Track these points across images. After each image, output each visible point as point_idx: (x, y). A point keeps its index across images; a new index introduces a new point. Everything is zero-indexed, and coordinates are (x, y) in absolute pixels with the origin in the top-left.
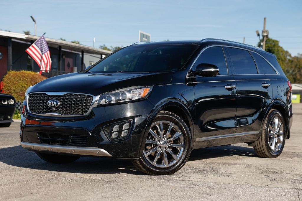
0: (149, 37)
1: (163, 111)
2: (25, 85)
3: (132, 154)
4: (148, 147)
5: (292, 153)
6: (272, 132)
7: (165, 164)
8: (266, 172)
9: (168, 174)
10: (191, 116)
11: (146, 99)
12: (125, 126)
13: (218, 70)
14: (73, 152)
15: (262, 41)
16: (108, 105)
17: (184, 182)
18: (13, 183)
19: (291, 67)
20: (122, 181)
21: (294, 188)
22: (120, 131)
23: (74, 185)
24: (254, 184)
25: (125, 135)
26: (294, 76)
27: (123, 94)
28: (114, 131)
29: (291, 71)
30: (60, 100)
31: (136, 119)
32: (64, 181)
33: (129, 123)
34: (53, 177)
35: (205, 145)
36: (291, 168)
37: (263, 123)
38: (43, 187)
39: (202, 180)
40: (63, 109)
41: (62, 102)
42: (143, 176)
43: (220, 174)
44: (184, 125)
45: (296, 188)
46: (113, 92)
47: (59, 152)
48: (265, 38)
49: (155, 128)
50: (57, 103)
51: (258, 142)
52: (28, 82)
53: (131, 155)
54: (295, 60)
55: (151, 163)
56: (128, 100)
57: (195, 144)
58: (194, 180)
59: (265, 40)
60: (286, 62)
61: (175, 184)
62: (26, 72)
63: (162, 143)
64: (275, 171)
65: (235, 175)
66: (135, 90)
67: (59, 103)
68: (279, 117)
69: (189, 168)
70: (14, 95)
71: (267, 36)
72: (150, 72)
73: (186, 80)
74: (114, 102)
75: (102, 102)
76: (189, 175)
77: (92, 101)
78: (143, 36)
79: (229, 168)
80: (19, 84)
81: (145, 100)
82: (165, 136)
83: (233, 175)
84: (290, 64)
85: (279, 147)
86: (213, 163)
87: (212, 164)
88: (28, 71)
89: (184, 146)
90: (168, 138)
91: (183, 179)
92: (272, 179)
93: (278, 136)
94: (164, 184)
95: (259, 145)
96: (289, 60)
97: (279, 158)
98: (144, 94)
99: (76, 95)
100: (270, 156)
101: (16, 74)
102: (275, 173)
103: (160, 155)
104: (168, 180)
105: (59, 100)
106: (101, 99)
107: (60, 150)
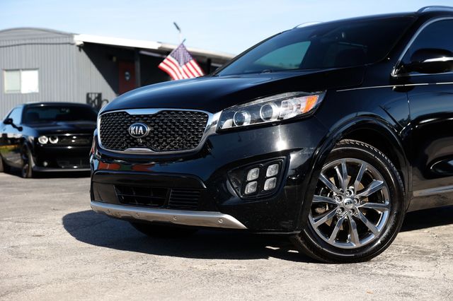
1: (347, 140)
3: (285, 224)
4: (318, 210)
7: (354, 243)
9: (359, 262)
10: (403, 150)
11: (311, 117)
12: (271, 171)
14: (175, 221)
16: (238, 130)
17: (392, 281)
20: (267, 277)
22: (261, 179)
25: (270, 187)
27: (267, 108)
28: (249, 179)
30: (151, 123)
31: (293, 156)
33: (278, 163)
35: (431, 203)
39: (429, 274)
41: (153, 126)
42: (311, 264)
44: (388, 166)
46: (246, 105)
47: (151, 220)
49: (330, 172)
50: (144, 128)
53: (284, 226)
55: (326, 240)
56: (276, 120)
57: (412, 202)
58: (412, 274)
61: (372, 285)
63: (346, 200)
66: (289, 100)
67: (148, 129)
69: (401, 246)
73: (393, 81)
74: (249, 124)
75: (227, 124)
76: (402, 264)
77: (206, 123)
81: (309, 118)
82: (353, 187)
86: (448, 236)
87: (447, 238)
89: (391, 207)
90: (358, 192)
91: (390, 273)
94: (350, 284)
98: (307, 107)
99: (177, 112)
103: (343, 224)
104: (360, 275)
105: (148, 124)
106: (223, 118)
107: (153, 217)
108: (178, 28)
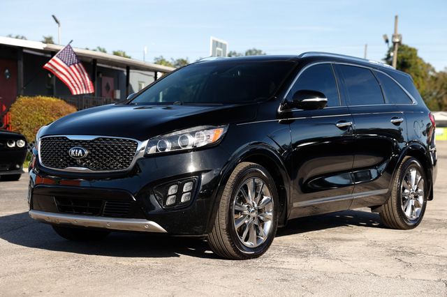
0: (225, 45)
2: (43, 118)
3: (197, 229)
5: (437, 222)
6: (406, 191)
8: (398, 253)
10: (285, 168)
11: (218, 145)
12: (187, 187)
13: (326, 99)
14: (108, 226)
15: (392, 49)
16: (161, 155)
17: (274, 272)
18: (15, 273)
19: (436, 88)
20: (179, 270)
21: (440, 280)
22: (179, 194)
23: (107, 277)
24: (379, 274)
25: (186, 200)
26: (440, 101)
27: (184, 137)
28: (170, 193)
29: (434, 94)
30: (89, 147)
31: (204, 176)
32: (91, 269)
33: (192, 181)
34: (75, 264)
35: (307, 212)
36: (434, 246)
37: (394, 177)
38: (60, 280)
39: (301, 267)
40: (92, 162)
41: (91, 150)
43: (328, 257)
45: (443, 279)
46: (167, 135)
47: (87, 226)
48: (397, 46)
50: (83, 151)
51: (386, 205)
52: (46, 114)
53: (195, 230)
54: (441, 77)
56: (191, 148)
57: (292, 211)
58: (288, 267)
59: (396, 49)
60: (428, 80)
61: (259, 274)
62: (43, 98)
64: (411, 251)
65: (351, 259)
66: (201, 132)
67: (86, 152)
68: (417, 169)
70: (26, 133)
71: (399, 43)
72: (225, 103)
73: (279, 116)
74: (170, 151)
75: (152, 150)
76: (281, 260)
77: (136, 149)
78: (216, 44)
79: (343, 248)
80: (33, 117)
81: (216, 146)
83: (348, 258)
84: (433, 83)
85: (417, 212)
86: (319, 239)
87: (317, 240)
88: (48, 96)
91: (273, 266)
92: (407, 266)
93: (416, 197)
94: (243, 274)
95: (387, 210)
96: (432, 77)
97: (417, 229)
98: (215, 138)
99: (111, 139)
100: (404, 227)
101: (29, 102)
102: (412, 254)
104: (250, 268)
105: (86, 148)
106: (149, 145)
107: (89, 223)
108: (57, 21)
